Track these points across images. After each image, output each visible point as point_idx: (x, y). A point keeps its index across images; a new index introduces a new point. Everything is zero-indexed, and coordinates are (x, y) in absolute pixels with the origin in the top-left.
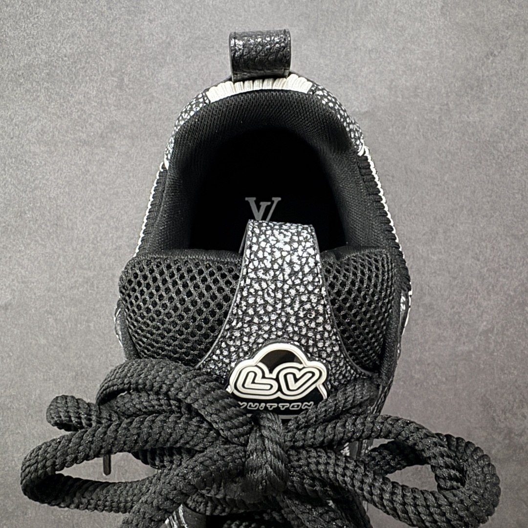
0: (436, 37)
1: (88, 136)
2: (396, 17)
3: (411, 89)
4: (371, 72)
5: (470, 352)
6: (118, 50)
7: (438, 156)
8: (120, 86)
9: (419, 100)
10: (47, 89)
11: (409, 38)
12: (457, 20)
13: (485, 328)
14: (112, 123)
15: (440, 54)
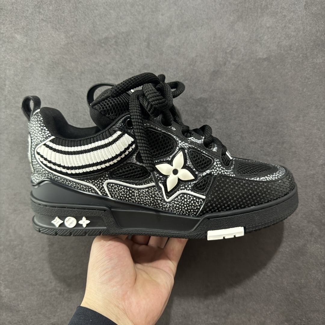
0: (301, 20)
1: (134, 71)
2: (281, 10)
3: (288, 47)
4: (268, 39)
5: (314, 174)
6: (147, 29)
7: (301, 80)
8: (148, 46)
9: (292, 52)
10: (114, 49)
11: (288, 21)
12: (312, 12)
13: (322, 163)
14: (145, 65)
15: (303, 29)
